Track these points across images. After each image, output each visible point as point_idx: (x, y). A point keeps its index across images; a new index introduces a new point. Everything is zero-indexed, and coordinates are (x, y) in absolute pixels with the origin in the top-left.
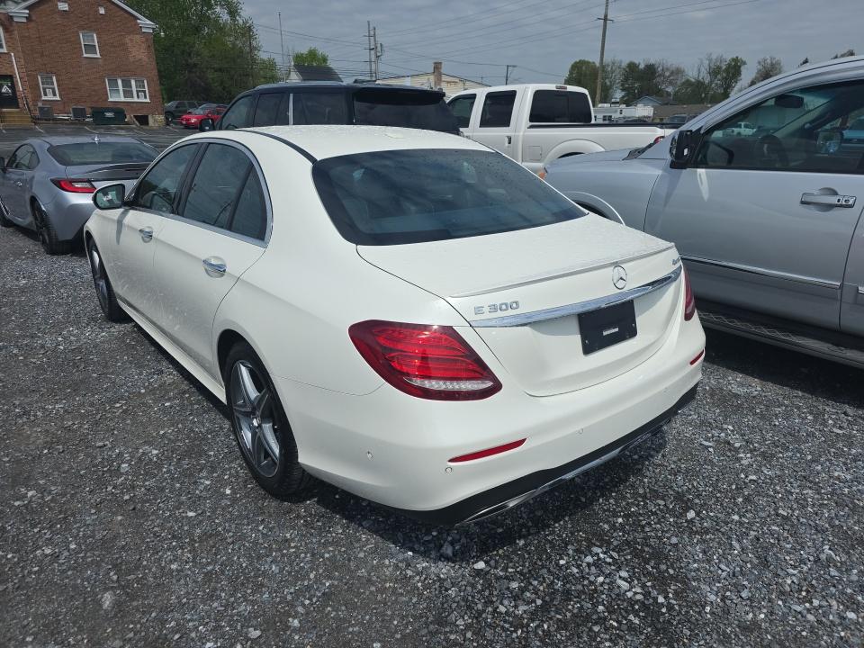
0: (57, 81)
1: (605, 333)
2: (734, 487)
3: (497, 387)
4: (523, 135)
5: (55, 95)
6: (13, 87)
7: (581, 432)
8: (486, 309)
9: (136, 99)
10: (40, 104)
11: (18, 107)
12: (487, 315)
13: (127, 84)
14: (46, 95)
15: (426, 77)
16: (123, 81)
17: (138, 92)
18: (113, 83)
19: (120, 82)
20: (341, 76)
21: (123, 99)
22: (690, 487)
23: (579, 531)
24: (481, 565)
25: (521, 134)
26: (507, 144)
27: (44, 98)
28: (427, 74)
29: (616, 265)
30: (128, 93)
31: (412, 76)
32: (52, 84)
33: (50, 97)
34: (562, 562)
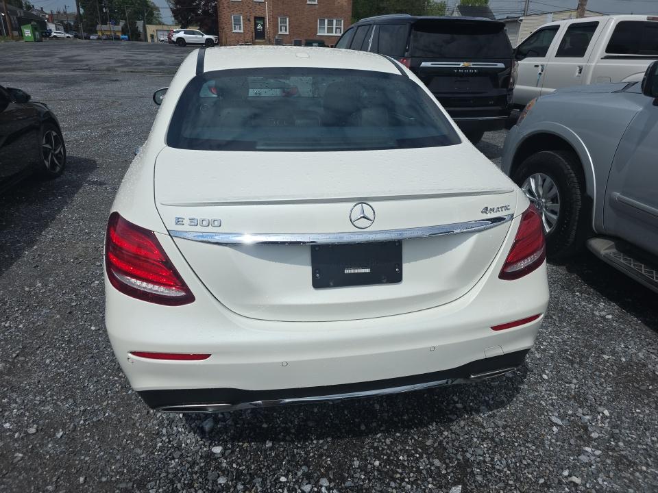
0: (289, 20)
1: (347, 271)
2: (542, 481)
3: (189, 298)
4: (596, 66)
5: (286, 31)
6: (264, 25)
7: (285, 365)
8: (186, 222)
9: (334, 34)
10: (277, 37)
11: (264, 39)
12: (186, 227)
13: (330, 23)
14: (281, 30)
15: (569, 13)
16: (328, 21)
17: (336, 28)
18: (322, 22)
19: (326, 21)
20: (494, 14)
21: (326, 34)
22: (488, 459)
23: (328, 457)
24: (217, 450)
25: (594, 64)
26: (577, 74)
27: (280, 33)
28: (570, 10)
29: (362, 201)
30: (330, 30)
31: (555, 13)
32: (286, 23)
33: (283, 32)
34: (283, 479)
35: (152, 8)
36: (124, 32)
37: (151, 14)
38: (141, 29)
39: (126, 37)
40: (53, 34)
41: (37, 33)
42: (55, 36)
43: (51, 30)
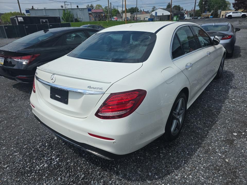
1: (56, 96)
35: (227, 4)
36: (212, 15)
37: (226, 6)
38: (219, 13)
39: (212, 17)
40: (186, 18)
41: (178, 18)
42: (186, 19)
43: (185, 17)
